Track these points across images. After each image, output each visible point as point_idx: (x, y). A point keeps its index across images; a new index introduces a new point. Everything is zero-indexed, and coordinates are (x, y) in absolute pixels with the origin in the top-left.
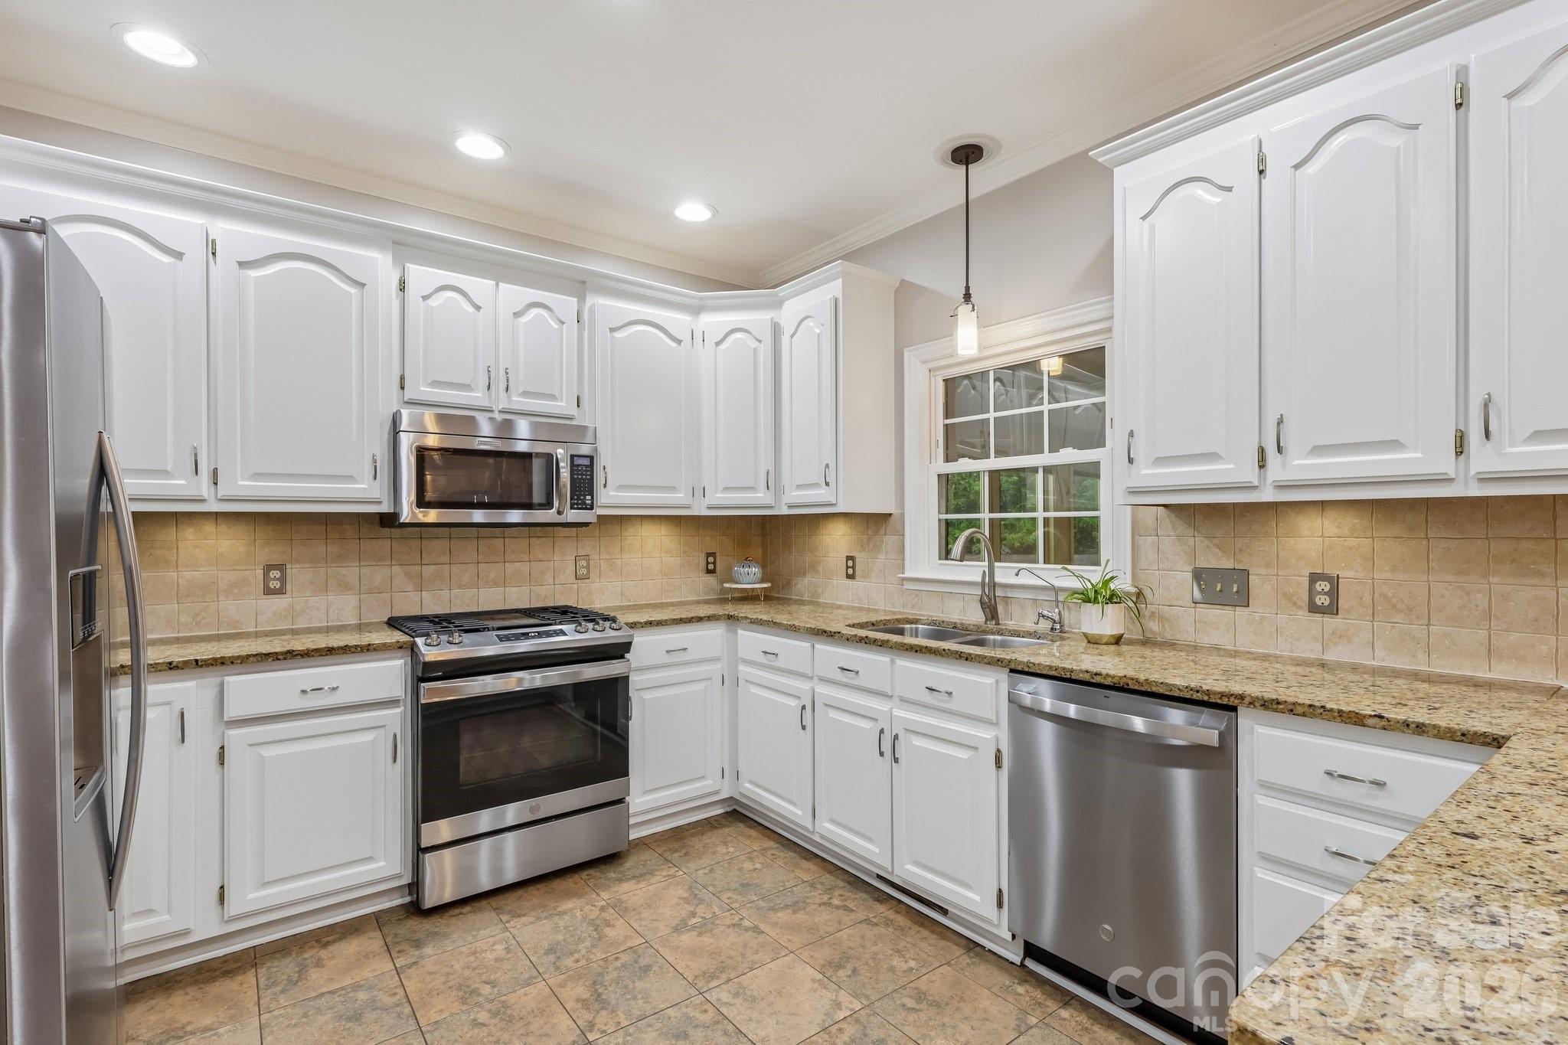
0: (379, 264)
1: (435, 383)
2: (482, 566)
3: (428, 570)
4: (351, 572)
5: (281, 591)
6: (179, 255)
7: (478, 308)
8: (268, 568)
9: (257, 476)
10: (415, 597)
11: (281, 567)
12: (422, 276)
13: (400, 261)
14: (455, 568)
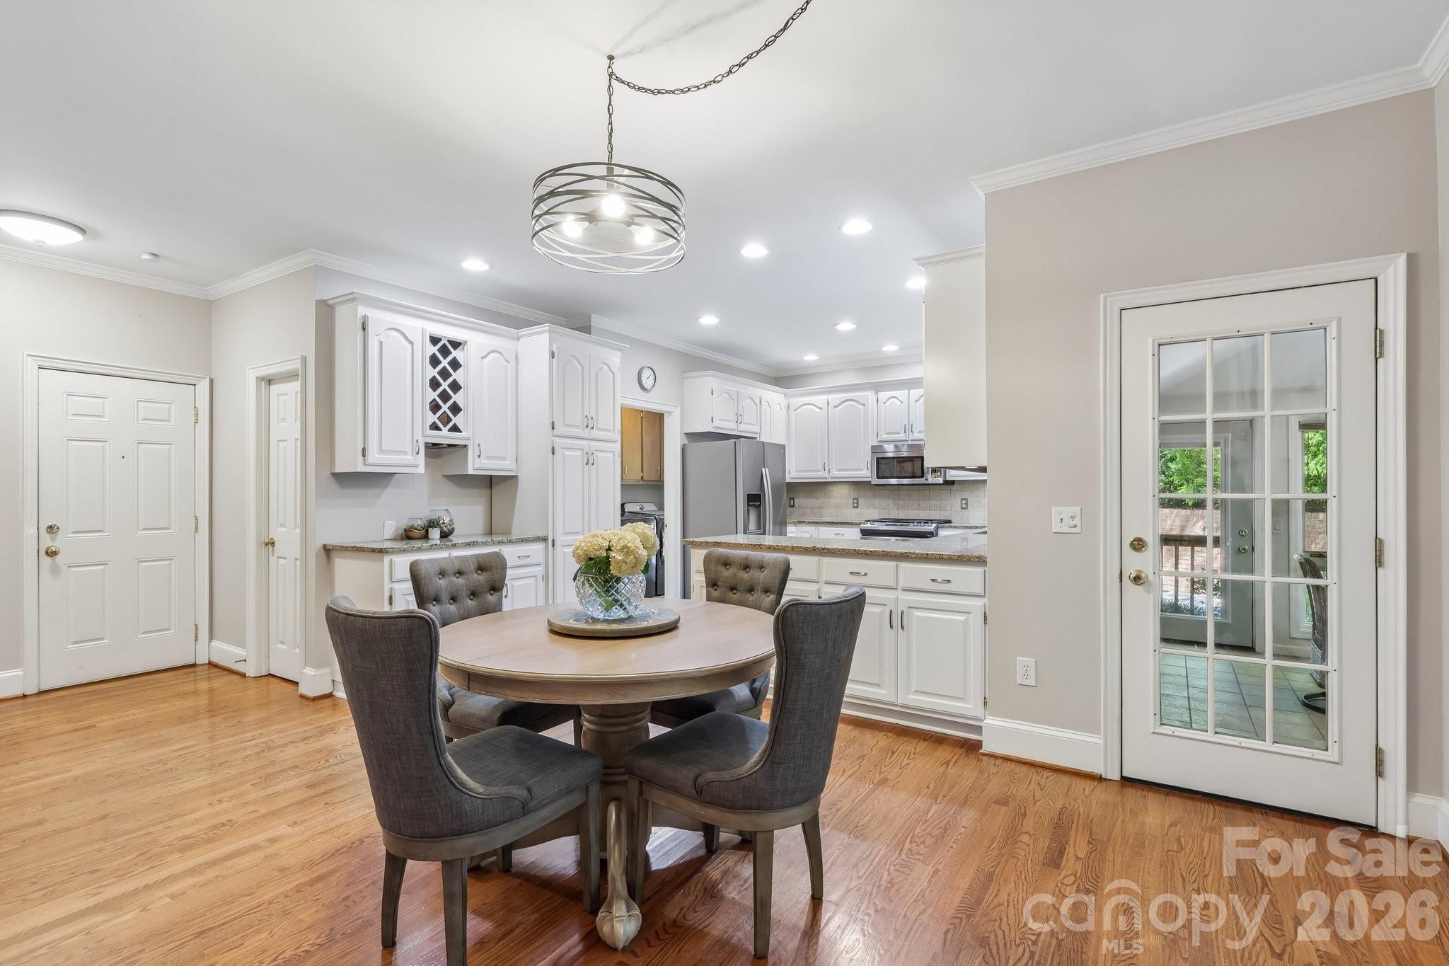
0: (870, 395)
1: (888, 433)
2: (921, 502)
3: (901, 502)
4: (877, 502)
5: (857, 507)
6: (821, 409)
7: (902, 402)
8: (854, 499)
9: (839, 470)
10: (896, 512)
11: (857, 500)
12: (884, 395)
13: (876, 393)
14: (911, 502)
